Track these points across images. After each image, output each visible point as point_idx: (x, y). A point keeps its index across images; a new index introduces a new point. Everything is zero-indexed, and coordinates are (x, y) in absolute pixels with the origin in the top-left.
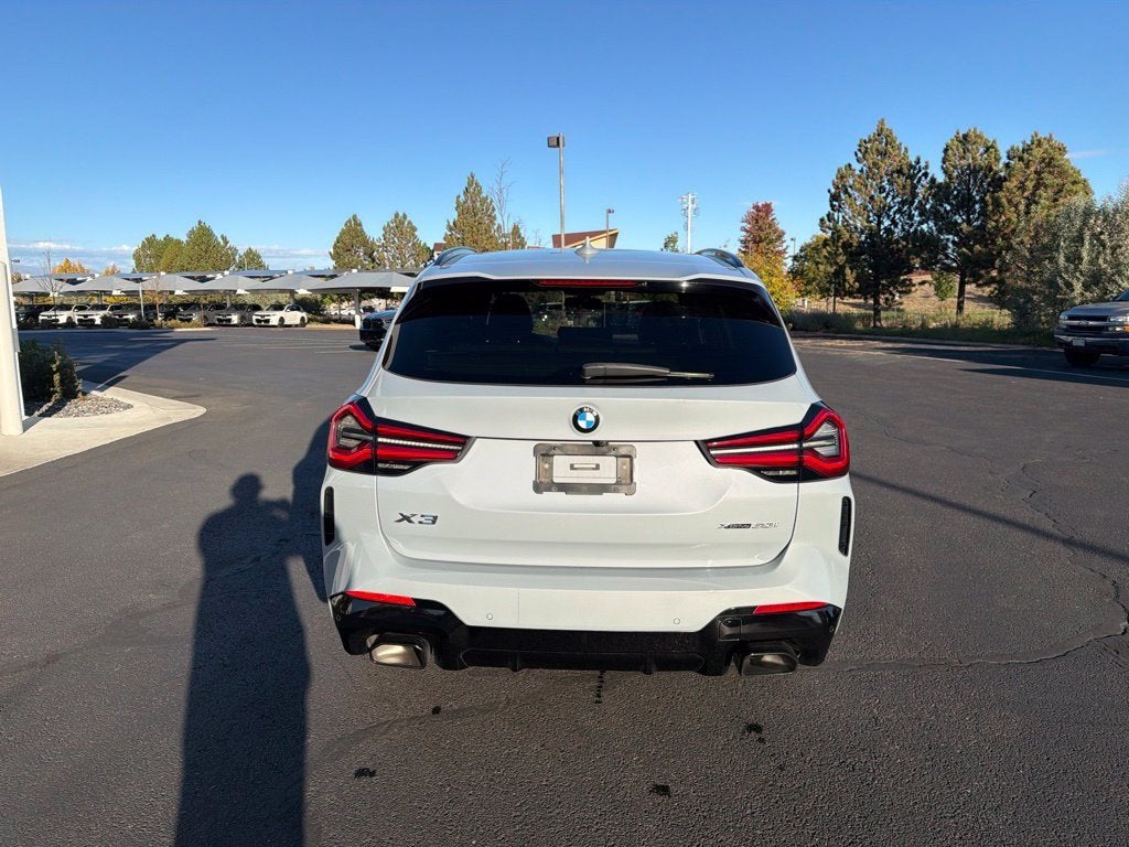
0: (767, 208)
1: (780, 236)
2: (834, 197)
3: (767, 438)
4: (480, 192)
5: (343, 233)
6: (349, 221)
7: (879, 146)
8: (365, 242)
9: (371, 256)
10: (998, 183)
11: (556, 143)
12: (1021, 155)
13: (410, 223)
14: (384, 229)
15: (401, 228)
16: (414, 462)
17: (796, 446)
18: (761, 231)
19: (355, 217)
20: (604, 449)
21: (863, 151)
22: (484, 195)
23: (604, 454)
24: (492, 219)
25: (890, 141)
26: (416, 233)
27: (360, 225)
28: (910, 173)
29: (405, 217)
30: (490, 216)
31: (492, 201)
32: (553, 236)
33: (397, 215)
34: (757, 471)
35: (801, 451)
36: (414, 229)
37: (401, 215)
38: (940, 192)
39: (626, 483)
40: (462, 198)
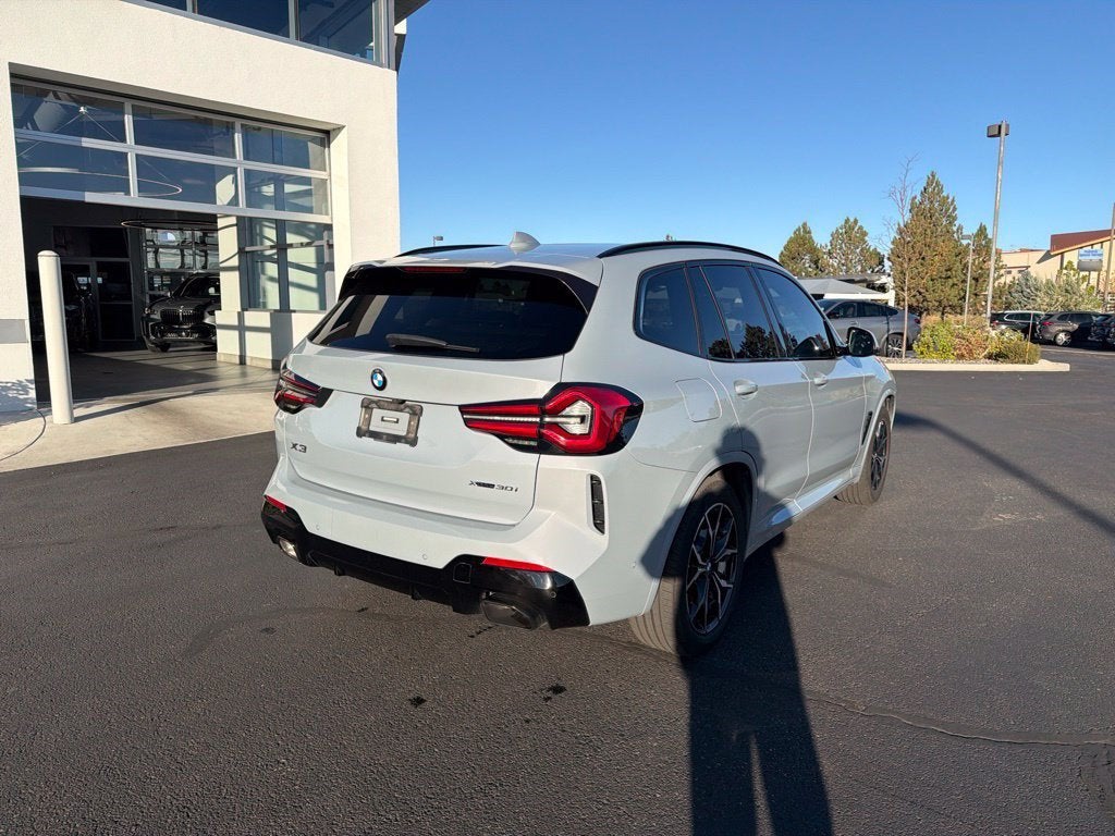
3: (507, 409)
4: (941, 191)
5: (791, 241)
6: (799, 230)
8: (813, 250)
9: (816, 263)
11: (995, 132)
13: (861, 228)
14: (832, 235)
15: (851, 234)
17: (538, 420)
19: (805, 224)
20: (402, 406)
22: (945, 194)
23: (401, 411)
24: (952, 219)
26: (866, 238)
27: (809, 232)
29: (856, 221)
30: (949, 216)
31: (953, 201)
32: (1053, 236)
33: (847, 221)
34: (502, 437)
35: (542, 425)
36: (865, 234)
37: (852, 220)
40: (919, 198)
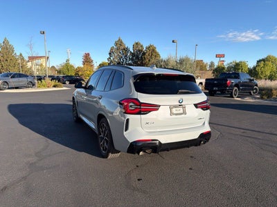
0: (88, 54)
1: (92, 61)
2: (110, 54)
7: (119, 43)
10: (144, 54)
11: (42, 33)
12: (148, 48)
16: (149, 111)
18: (87, 60)
21: (116, 44)
23: (181, 107)
24: (13, 51)
25: (121, 42)
28: (126, 50)
34: (202, 109)
38: (133, 54)
39: (184, 113)
